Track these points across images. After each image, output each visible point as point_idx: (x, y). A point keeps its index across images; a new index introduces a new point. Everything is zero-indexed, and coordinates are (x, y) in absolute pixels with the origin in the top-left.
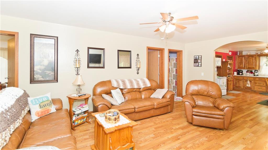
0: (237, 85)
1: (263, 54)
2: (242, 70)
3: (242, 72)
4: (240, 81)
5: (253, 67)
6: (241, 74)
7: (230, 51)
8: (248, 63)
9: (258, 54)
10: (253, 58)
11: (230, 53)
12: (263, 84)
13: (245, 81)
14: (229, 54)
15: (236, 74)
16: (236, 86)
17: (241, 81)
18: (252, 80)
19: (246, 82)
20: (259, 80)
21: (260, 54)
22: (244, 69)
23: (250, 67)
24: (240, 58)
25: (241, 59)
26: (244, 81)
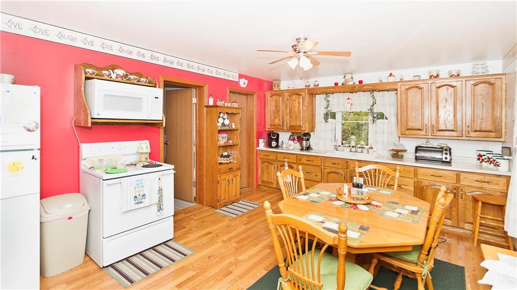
0: (265, 179)
1: (319, 86)
2: (278, 132)
3: (277, 140)
4: (270, 166)
5: (298, 124)
6: (274, 144)
7: (241, 76)
8: (290, 112)
9: (311, 87)
10: (299, 98)
11: (243, 83)
12: (316, 175)
13: (281, 166)
14: (237, 83)
15: (263, 144)
16: (262, 181)
17: (273, 166)
18: (294, 163)
19: (282, 168)
20: (308, 162)
21: (313, 87)
22: (283, 130)
23: (293, 124)
24: (274, 97)
25: (276, 102)
26: (279, 166)
